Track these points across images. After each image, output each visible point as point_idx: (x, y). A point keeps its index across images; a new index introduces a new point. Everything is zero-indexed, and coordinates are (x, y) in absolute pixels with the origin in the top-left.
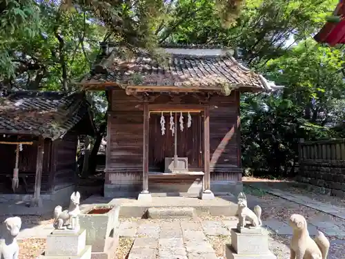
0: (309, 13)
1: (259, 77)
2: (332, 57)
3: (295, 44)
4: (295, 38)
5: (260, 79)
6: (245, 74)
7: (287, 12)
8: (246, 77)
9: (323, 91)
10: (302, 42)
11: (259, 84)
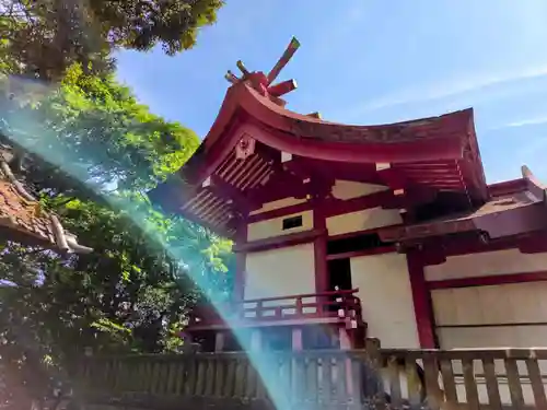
0: (150, 158)
1: (50, 219)
2: (162, 227)
3: (117, 192)
4: (119, 184)
5: (53, 224)
6: (24, 205)
7: (122, 143)
8: (24, 212)
9: (139, 270)
10: (127, 193)
11: (47, 232)
